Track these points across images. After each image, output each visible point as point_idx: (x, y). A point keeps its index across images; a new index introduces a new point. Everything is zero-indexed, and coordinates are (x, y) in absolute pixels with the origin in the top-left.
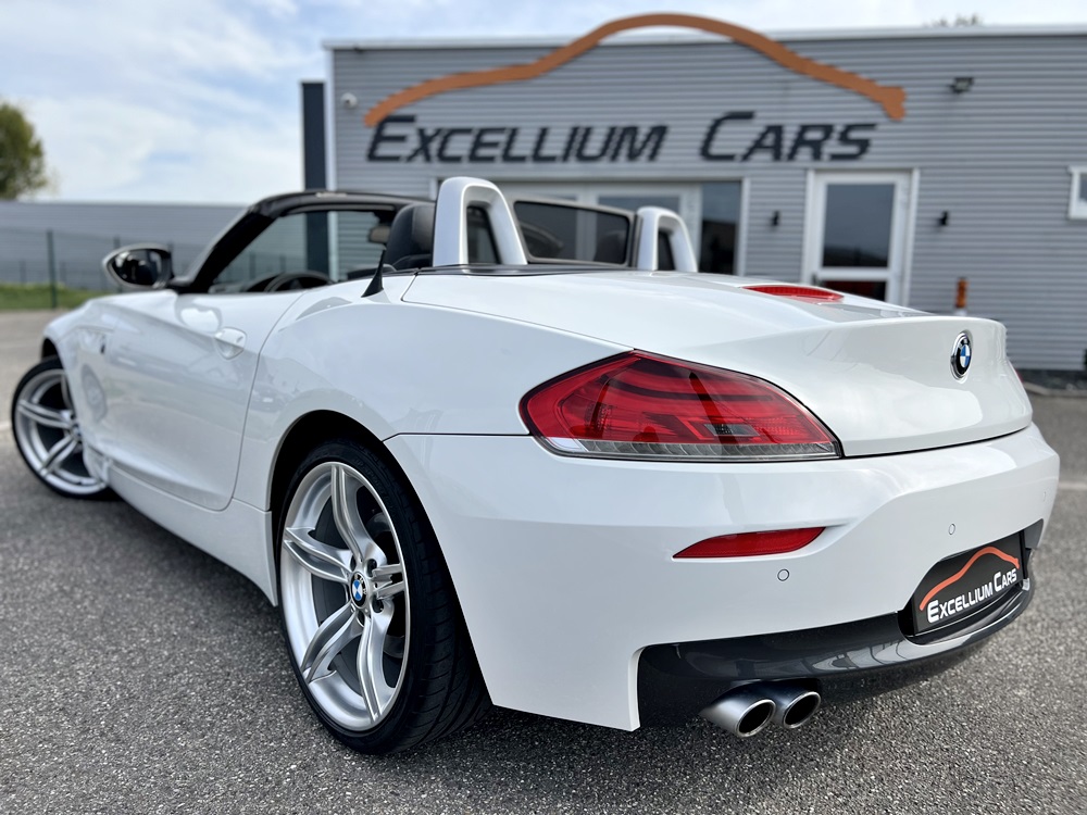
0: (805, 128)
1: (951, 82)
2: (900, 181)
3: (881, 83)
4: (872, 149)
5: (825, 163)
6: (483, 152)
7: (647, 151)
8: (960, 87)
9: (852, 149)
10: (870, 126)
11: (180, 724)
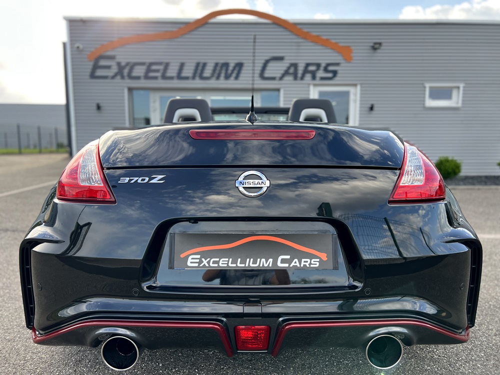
0: (308, 65)
1: (372, 44)
2: (352, 90)
3: (341, 45)
4: (339, 75)
5: (317, 82)
6: (152, 74)
7: (234, 75)
8: (376, 47)
9: (330, 75)
10: (337, 64)
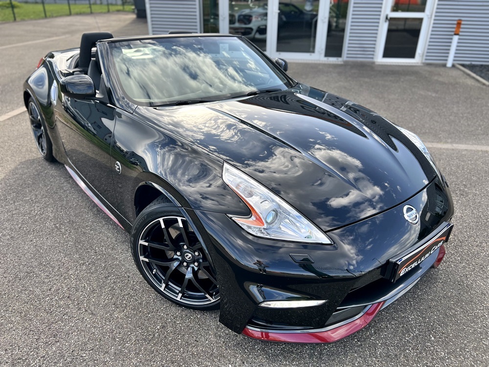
11: (114, 304)
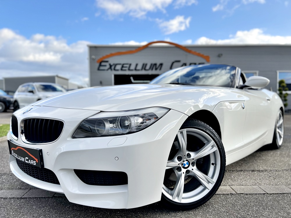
3: (205, 55)
6: (124, 69)
7: (159, 68)
8: (220, 56)
